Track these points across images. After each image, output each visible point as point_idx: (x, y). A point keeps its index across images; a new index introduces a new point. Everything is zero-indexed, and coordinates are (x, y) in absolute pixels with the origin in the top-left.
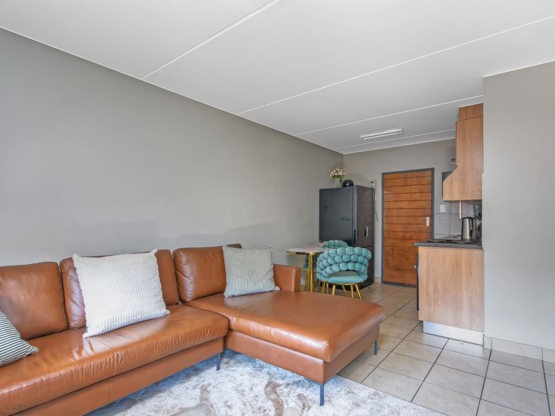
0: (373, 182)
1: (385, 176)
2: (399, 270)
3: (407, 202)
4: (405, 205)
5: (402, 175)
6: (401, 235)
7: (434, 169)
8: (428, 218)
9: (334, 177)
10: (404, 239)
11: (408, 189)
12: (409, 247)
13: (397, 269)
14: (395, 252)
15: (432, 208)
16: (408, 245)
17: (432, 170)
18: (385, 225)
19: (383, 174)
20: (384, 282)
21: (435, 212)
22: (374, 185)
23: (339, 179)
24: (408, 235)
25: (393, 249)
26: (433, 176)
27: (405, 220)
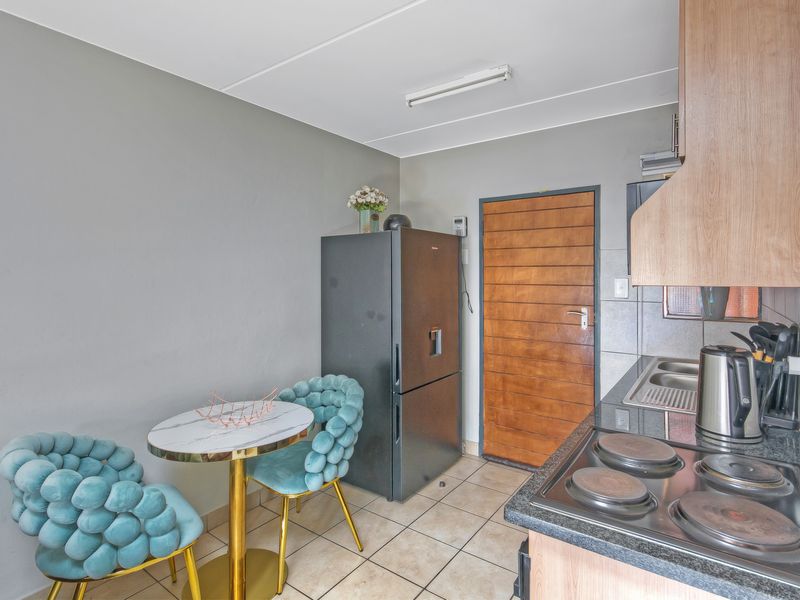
0: (460, 221)
1: (485, 205)
2: (518, 430)
3: (534, 270)
4: (533, 275)
5: (525, 204)
6: (522, 346)
7: (599, 187)
8: (584, 310)
9: (358, 206)
10: (529, 356)
11: (538, 238)
12: (540, 377)
13: (514, 427)
14: (510, 387)
15: (595, 286)
16: (539, 373)
17: (595, 190)
18: (487, 323)
19: (483, 202)
20: (486, 456)
21: (603, 295)
22: (462, 226)
23: (368, 212)
24: (538, 348)
25: (504, 380)
26: (596, 205)
27: (530, 312)
